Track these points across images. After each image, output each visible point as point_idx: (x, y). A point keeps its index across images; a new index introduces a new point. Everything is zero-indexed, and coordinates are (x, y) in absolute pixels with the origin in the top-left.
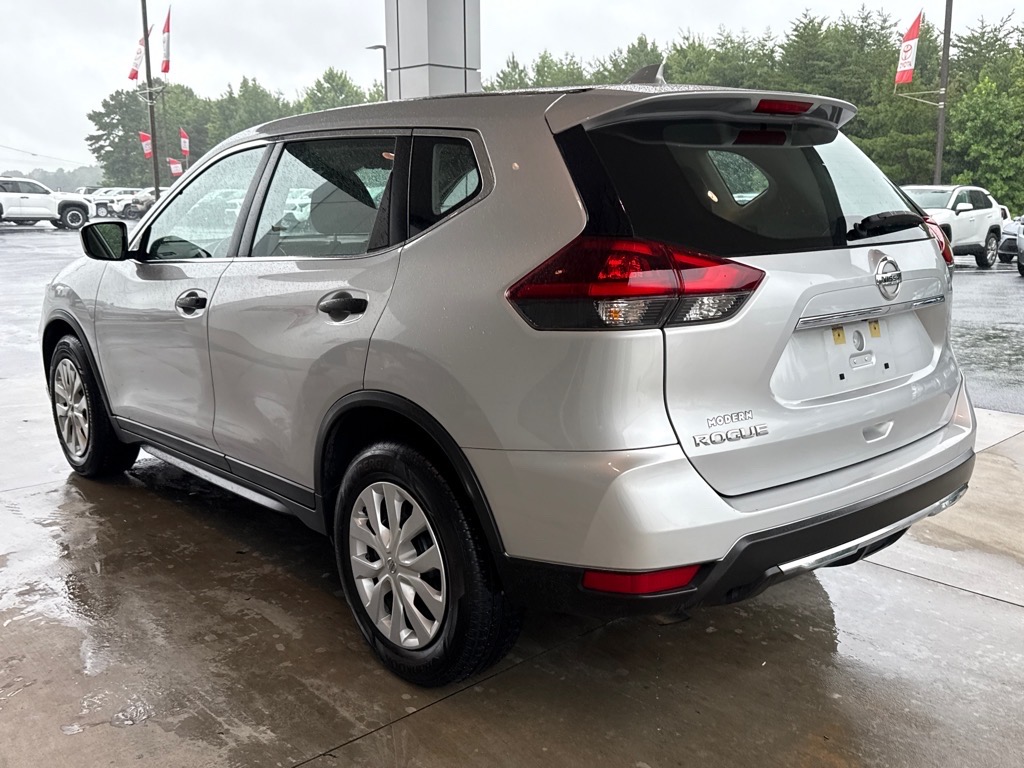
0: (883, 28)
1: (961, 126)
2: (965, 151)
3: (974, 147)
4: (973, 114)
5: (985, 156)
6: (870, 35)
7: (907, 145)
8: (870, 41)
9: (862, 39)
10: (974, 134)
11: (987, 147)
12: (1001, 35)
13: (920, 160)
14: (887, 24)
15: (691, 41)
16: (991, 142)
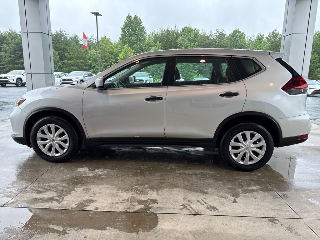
0: (65, 35)
1: (89, 59)
2: (91, 65)
3: (93, 64)
4: (91, 57)
5: (95, 66)
6: (63, 36)
7: (78, 63)
8: (62, 37)
9: (61, 36)
10: (93, 61)
11: (95, 64)
12: (92, 40)
13: (81, 66)
14: (66, 34)
15: (12, 31)
16: (96, 63)
